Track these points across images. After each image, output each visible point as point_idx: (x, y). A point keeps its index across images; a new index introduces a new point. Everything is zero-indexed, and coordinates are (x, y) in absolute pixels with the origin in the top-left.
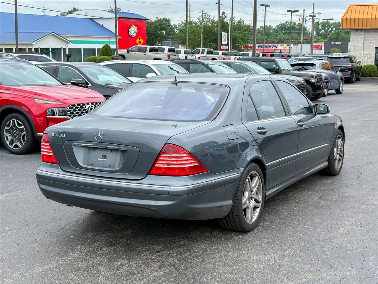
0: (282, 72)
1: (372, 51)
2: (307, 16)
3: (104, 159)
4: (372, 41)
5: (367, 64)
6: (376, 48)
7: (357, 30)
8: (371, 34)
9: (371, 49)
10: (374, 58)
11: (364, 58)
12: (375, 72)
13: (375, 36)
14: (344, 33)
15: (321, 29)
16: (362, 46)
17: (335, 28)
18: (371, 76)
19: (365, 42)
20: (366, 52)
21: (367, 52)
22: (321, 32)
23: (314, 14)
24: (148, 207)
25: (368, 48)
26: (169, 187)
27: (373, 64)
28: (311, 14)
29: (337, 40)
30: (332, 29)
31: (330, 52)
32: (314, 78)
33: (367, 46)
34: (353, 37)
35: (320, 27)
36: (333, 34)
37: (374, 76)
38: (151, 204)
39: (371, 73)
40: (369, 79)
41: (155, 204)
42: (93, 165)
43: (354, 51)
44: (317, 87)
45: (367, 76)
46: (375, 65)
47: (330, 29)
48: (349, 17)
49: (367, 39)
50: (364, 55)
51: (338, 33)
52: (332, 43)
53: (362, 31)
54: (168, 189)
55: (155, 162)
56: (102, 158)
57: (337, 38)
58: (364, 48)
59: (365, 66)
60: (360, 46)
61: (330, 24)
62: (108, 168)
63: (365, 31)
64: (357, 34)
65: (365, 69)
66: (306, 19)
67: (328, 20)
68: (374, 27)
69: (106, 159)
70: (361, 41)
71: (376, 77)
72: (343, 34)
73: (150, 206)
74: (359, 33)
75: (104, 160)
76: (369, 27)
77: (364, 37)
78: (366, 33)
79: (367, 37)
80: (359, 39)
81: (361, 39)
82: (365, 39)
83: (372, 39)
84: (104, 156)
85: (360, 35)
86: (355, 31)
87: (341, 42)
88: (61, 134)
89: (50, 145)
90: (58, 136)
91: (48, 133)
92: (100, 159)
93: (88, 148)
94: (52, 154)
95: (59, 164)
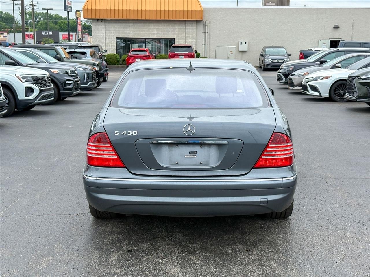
0: (64, 60)
1: (113, 41)
2: (27, 5)
3: (193, 156)
4: (113, 32)
5: (109, 53)
6: (116, 38)
7: (98, 20)
8: (111, 24)
9: (112, 39)
10: (116, 47)
11: (106, 47)
12: (118, 60)
13: (115, 26)
14: (52, 23)
15: (29, 18)
16: (103, 36)
17: (42, 18)
18: (115, 65)
19: (106, 32)
20: (107, 42)
21: (109, 42)
22: (30, 21)
23: (32, 3)
24: (259, 204)
25: (109, 38)
26: (282, 179)
27: (116, 53)
28: (30, 3)
29: (46, 30)
30: (40, 19)
31: (42, 41)
32: (96, 66)
33: (108, 36)
34: (95, 27)
35: (28, 17)
36: (41, 24)
37: (118, 64)
38: (262, 200)
39: (114, 61)
40: (113, 67)
41: (267, 200)
42: (179, 164)
43: (96, 41)
44: (99, 75)
45: (112, 64)
46: (117, 53)
47: (38, 19)
48: (90, 8)
49: (108, 29)
50: (106, 45)
51: (46, 23)
52: (44, 33)
53: (103, 21)
54: (281, 182)
55: (262, 154)
57: (46, 28)
58: (106, 38)
59: (108, 55)
60: (101, 36)
61: (37, 14)
62: (200, 165)
63: (106, 21)
64: (98, 24)
65: (109, 58)
66: (26, 8)
67: (48, 9)
68: (114, 18)
69: (196, 155)
70: (102, 31)
71: (120, 66)
72: (52, 25)
73: (260, 202)
74: (100, 23)
76: (109, 18)
77: (105, 27)
78: (107, 24)
79: (108, 27)
80: (101, 29)
81: (103, 29)
82: (106, 29)
83: (113, 29)
84: (193, 153)
85: (102, 26)
86: (96, 21)
87: (52, 32)
88: (131, 132)
89: (112, 146)
90: (125, 134)
91: (106, 132)
92: (187, 157)
93: (168, 146)
94: (115, 157)
95: (126, 168)
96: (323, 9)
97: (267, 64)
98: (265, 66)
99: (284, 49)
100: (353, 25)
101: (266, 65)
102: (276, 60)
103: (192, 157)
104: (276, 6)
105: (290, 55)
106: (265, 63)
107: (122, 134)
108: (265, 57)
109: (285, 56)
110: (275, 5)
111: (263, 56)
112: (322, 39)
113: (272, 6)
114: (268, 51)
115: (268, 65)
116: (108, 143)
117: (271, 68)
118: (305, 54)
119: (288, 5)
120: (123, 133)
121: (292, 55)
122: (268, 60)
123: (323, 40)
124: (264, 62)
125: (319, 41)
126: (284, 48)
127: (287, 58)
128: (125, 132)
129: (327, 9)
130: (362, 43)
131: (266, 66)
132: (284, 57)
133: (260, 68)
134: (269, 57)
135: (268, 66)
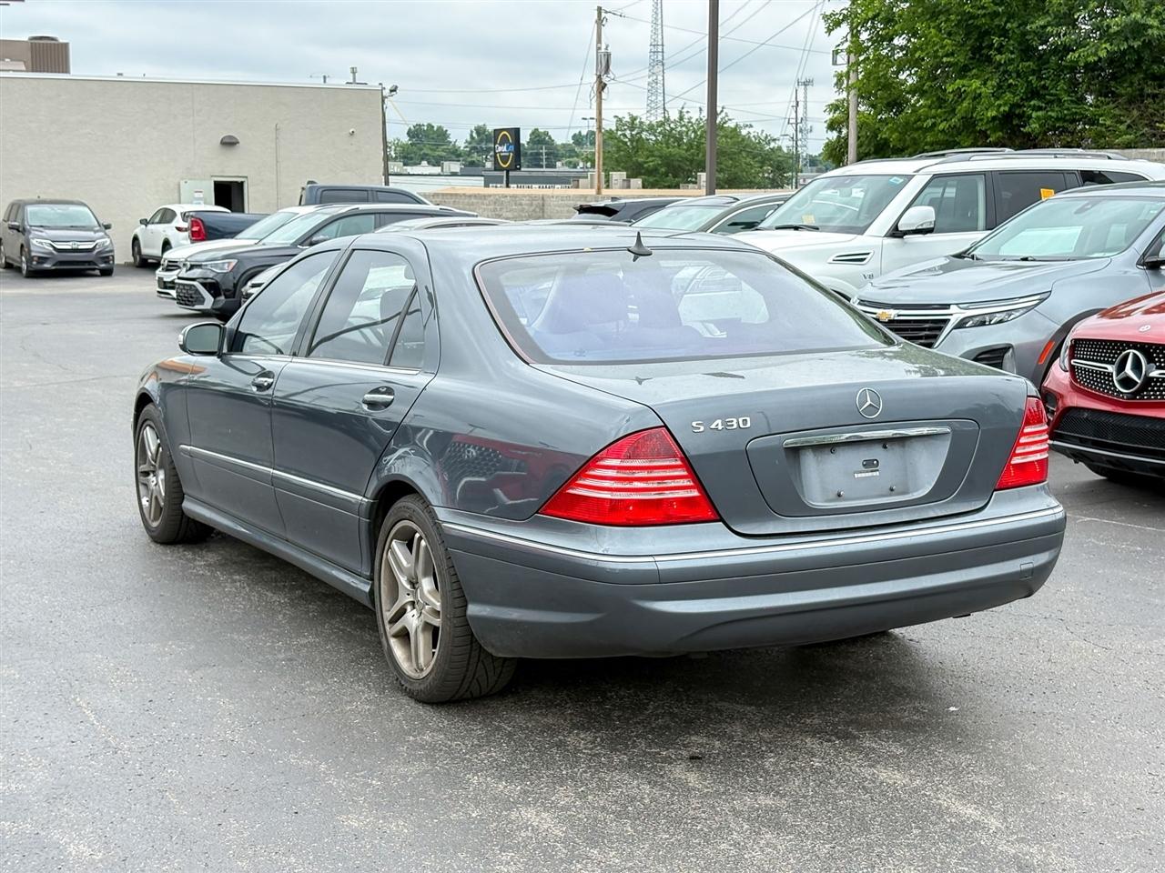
3: (872, 471)
24: (1018, 579)
56: (867, 472)
62: (890, 495)
69: (878, 470)
73: (1021, 572)
75: (874, 474)
84: (870, 464)
88: (735, 420)
89: (687, 462)
90: (720, 428)
91: (665, 426)
92: (860, 475)
93: (814, 451)
94: (695, 493)
95: (721, 520)
96: (183, 86)
97: (39, 258)
98: (34, 263)
99: (86, 209)
100: (277, 138)
101: (35, 259)
102: (71, 243)
103: (870, 474)
104: (27, 71)
105: (107, 227)
106: (33, 254)
107: (713, 426)
108: (30, 233)
109: (95, 232)
110: (24, 68)
111: (19, 231)
112: (191, 179)
113: (14, 71)
114: (35, 214)
115: (42, 260)
116: (675, 456)
117: (54, 268)
118: (207, 224)
119: (66, 70)
120: (715, 423)
121: (113, 226)
122: (41, 243)
123: (192, 181)
124: (30, 251)
125: (182, 183)
126: (85, 205)
127: (102, 238)
128: (719, 422)
129: (197, 86)
130: (372, 190)
131: (38, 263)
132: (91, 234)
133: (8, 271)
134: (43, 234)
135: (43, 263)
